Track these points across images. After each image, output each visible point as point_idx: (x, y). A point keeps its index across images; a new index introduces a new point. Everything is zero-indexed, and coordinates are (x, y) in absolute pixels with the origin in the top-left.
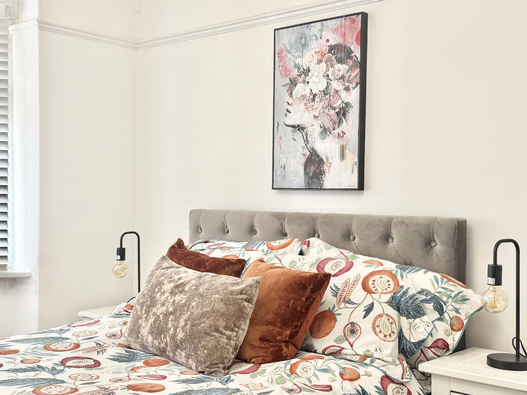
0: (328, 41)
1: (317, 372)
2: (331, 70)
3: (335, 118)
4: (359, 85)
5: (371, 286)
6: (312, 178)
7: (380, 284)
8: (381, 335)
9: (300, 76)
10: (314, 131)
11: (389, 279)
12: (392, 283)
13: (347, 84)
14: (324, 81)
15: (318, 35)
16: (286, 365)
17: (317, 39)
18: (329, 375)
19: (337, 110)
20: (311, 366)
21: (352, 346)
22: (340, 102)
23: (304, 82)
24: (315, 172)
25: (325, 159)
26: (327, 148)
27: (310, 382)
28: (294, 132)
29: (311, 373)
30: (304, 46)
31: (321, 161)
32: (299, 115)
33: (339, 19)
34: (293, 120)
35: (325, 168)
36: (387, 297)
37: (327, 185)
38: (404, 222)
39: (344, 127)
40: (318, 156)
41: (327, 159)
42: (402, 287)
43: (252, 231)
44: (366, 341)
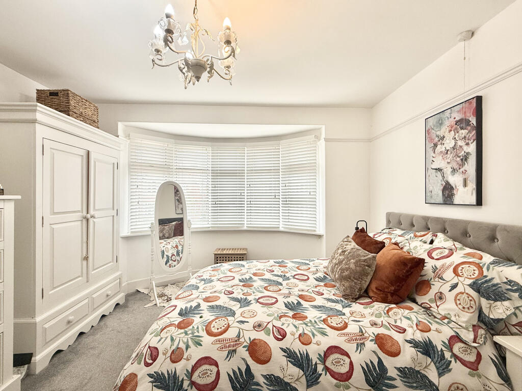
0: (455, 118)
1: (403, 318)
2: (457, 134)
3: (460, 162)
4: (475, 141)
5: (459, 271)
6: (447, 198)
7: (467, 271)
8: (460, 307)
9: (439, 141)
10: (448, 171)
11: (475, 268)
12: (477, 272)
13: (467, 141)
14: (453, 141)
15: (449, 117)
16: (386, 307)
17: (448, 118)
18: (410, 322)
19: (461, 157)
20: (400, 312)
21: (438, 307)
22: (463, 152)
23: (441, 144)
24: (448, 194)
25: (454, 187)
26: (455, 180)
27: (396, 322)
28: (436, 172)
29: (399, 317)
30: (441, 124)
31: (452, 188)
32: (439, 163)
33: (462, 104)
34: (435, 166)
35: (455, 192)
36: (470, 282)
37: (456, 202)
38: (507, 229)
39: (466, 167)
40: (450, 185)
41: (456, 187)
42: (486, 276)
43: (413, 225)
44: (448, 307)
